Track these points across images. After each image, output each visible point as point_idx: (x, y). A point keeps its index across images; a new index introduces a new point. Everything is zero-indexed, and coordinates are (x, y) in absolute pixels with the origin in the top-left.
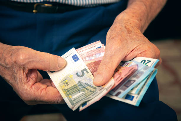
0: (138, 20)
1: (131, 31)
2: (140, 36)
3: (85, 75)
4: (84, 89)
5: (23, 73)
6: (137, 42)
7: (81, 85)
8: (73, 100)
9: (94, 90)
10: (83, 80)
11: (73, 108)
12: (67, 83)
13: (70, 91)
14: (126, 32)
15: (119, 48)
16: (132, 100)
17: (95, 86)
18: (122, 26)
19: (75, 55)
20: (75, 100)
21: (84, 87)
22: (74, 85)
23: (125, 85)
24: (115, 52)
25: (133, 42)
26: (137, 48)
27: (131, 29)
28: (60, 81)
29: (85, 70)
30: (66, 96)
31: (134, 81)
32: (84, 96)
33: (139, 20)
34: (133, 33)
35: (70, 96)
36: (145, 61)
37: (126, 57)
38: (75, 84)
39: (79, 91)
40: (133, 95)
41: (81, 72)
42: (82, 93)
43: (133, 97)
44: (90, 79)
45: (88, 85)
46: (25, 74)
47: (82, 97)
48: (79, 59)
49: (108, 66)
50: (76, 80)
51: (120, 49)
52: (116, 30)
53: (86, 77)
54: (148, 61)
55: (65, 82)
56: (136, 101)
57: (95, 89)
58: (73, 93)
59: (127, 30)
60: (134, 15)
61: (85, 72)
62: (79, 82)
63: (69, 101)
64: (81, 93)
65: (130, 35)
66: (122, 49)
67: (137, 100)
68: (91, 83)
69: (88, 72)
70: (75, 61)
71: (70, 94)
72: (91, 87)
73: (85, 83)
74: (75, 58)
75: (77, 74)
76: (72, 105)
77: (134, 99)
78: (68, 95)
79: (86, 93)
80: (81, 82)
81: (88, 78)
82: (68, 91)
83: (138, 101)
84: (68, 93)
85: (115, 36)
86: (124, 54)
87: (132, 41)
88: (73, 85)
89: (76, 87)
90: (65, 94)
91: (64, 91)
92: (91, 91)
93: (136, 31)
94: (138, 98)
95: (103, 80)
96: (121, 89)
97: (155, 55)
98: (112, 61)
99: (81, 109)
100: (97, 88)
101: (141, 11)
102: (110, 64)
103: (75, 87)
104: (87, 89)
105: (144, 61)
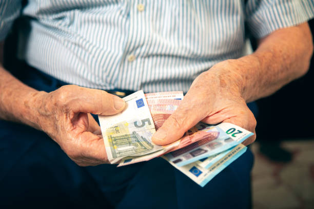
0: (243, 76)
1: (226, 85)
2: (235, 96)
3: (145, 126)
4: (137, 143)
5: (67, 118)
6: (228, 101)
7: (135, 137)
8: (117, 152)
9: (150, 148)
10: (140, 133)
11: (112, 160)
12: (117, 131)
13: (118, 141)
14: (218, 83)
15: (201, 101)
16: (197, 175)
17: (152, 144)
18: (216, 75)
19: (141, 100)
20: (119, 153)
21: (138, 142)
22: (126, 135)
23: (191, 153)
24: (194, 107)
25: (223, 99)
26: (226, 110)
27: (226, 81)
28: (110, 127)
29: (148, 120)
30: (110, 145)
31: (206, 151)
32: (134, 151)
33: (245, 77)
34: (227, 88)
35: (115, 146)
36: (235, 130)
37: (208, 117)
38: (128, 134)
39: (130, 143)
40: (202, 170)
41: (141, 121)
42: (133, 147)
43: (201, 172)
44: (150, 134)
45: (145, 140)
46: (69, 119)
47: (131, 152)
48: (144, 105)
49: (179, 122)
50: (131, 130)
51: (202, 104)
52: (207, 77)
53: (146, 129)
54: (238, 131)
55: (116, 129)
56: (202, 178)
57: (153, 147)
58: (121, 144)
59: (221, 81)
60: (239, 69)
61: (146, 123)
62: (134, 133)
63: (112, 152)
64: (131, 147)
65: (222, 89)
66: (205, 104)
67: (204, 178)
68: (149, 139)
69: (150, 124)
70: (139, 107)
71: (116, 144)
72: (148, 143)
73: (142, 137)
74: (140, 103)
75: (135, 123)
76: (113, 157)
77: (201, 176)
78: (113, 145)
79: (138, 148)
80: (137, 133)
81: (148, 131)
82: (115, 140)
83: (205, 180)
84: (114, 142)
85: (201, 85)
86: (207, 112)
87: (221, 98)
88: (124, 134)
89: (128, 139)
90: (110, 142)
91: (109, 139)
92: (145, 148)
93: (232, 87)
94: (206, 176)
95: (165, 138)
96: (183, 156)
97: (248, 125)
98: (187, 117)
99: (121, 164)
100: (155, 146)
101: (251, 67)
102: (182, 120)
103: (126, 137)
104: (141, 145)
105: (233, 130)
